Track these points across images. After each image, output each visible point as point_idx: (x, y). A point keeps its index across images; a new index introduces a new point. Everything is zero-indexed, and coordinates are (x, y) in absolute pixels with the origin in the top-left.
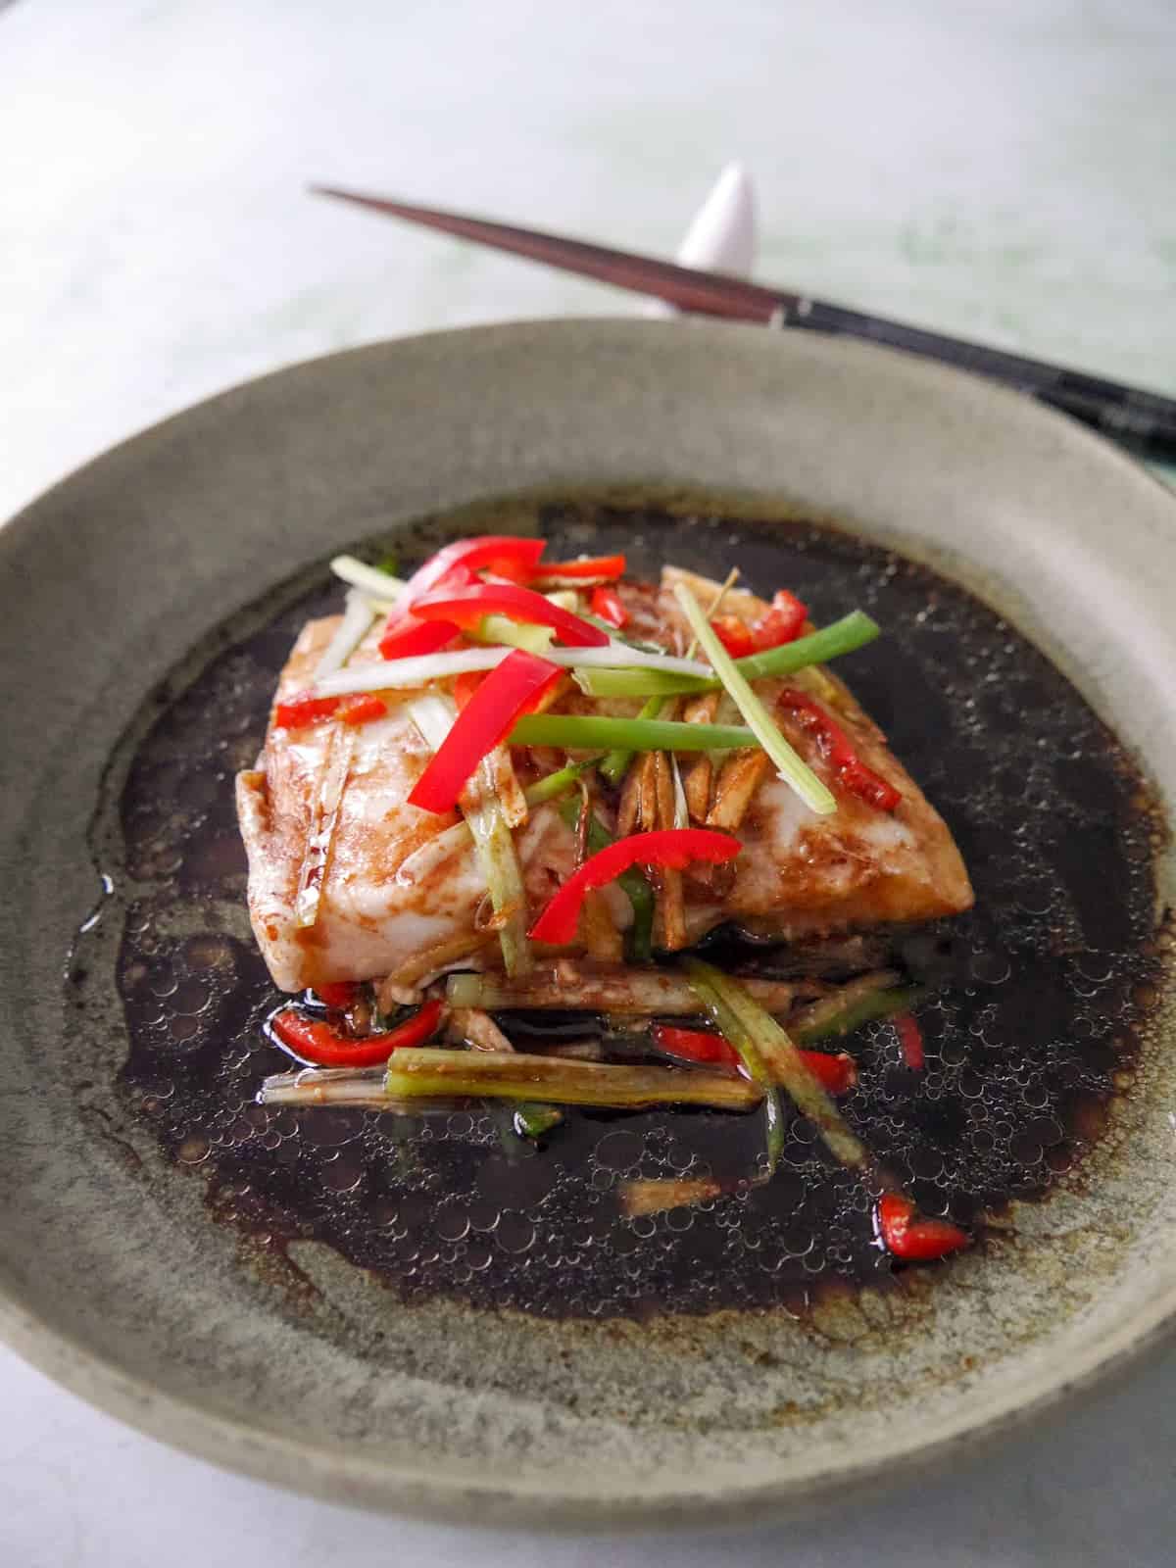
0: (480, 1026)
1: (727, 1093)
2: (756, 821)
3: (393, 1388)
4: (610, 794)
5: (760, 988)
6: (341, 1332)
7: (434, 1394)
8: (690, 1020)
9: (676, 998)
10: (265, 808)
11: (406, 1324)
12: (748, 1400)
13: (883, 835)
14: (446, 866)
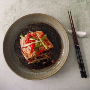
0: (35, 58)
1: (46, 58)
2: (44, 48)
3: (37, 73)
4: (38, 49)
5: (46, 53)
6: (35, 72)
7: (39, 73)
8: (43, 56)
9: (43, 55)
10: (23, 53)
11: (37, 71)
12: (49, 70)
13: (49, 46)
14: (33, 55)
